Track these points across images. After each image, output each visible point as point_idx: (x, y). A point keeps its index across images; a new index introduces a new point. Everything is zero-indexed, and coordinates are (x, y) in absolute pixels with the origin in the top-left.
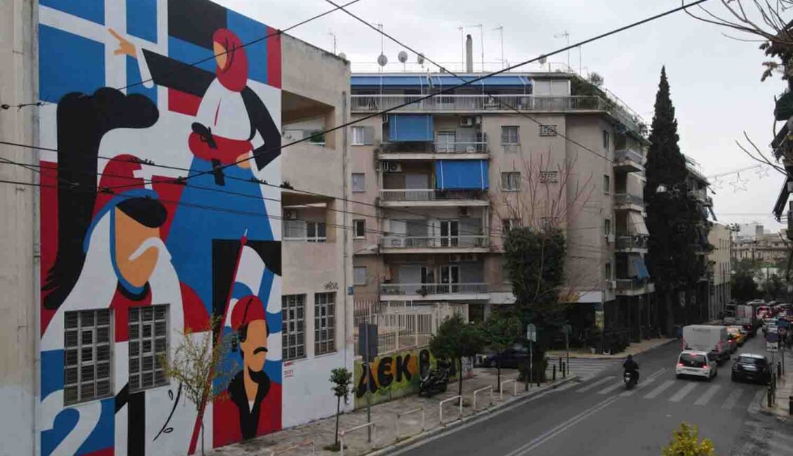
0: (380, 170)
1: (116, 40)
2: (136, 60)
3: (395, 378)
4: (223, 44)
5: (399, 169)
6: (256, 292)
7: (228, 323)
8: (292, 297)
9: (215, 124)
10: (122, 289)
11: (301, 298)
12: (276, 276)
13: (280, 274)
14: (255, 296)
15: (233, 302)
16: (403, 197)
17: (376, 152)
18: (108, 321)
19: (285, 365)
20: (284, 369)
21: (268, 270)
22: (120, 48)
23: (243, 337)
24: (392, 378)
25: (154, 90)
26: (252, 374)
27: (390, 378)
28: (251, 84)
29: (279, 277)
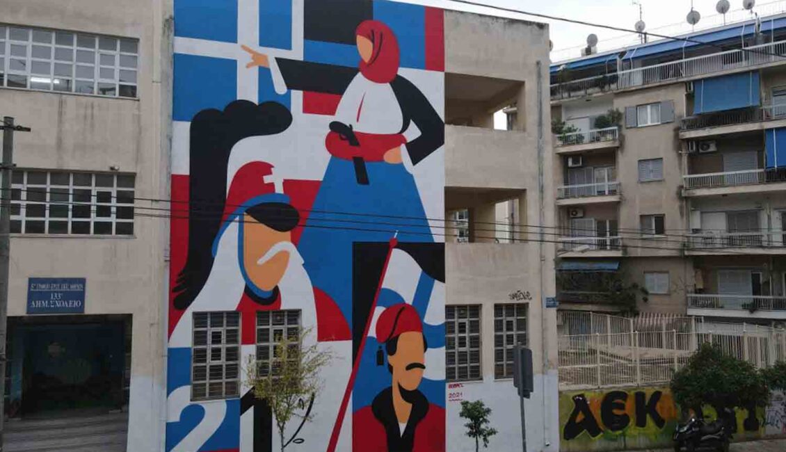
0: (684, 152)
1: (248, 53)
2: (269, 70)
3: (632, 422)
4: (368, 37)
5: (712, 148)
6: (409, 300)
7: (372, 332)
8: (462, 308)
9: (358, 120)
10: (249, 292)
11: (475, 310)
12: (436, 282)
13: (443, 280)
14: (408, 305)
15: (379, 311)
16: (719, 183)
17: (677, 130)
18: (236, 324)
19: (450, 386)
20: (448, 391)
21: (426, 276)
22: (252, 61)
23: (392, 349)
24: (629, 421)
25: (288, 96)
26: (403, 392)
27: (624, 420)
28: (403, 72)
29: (441, 283)
